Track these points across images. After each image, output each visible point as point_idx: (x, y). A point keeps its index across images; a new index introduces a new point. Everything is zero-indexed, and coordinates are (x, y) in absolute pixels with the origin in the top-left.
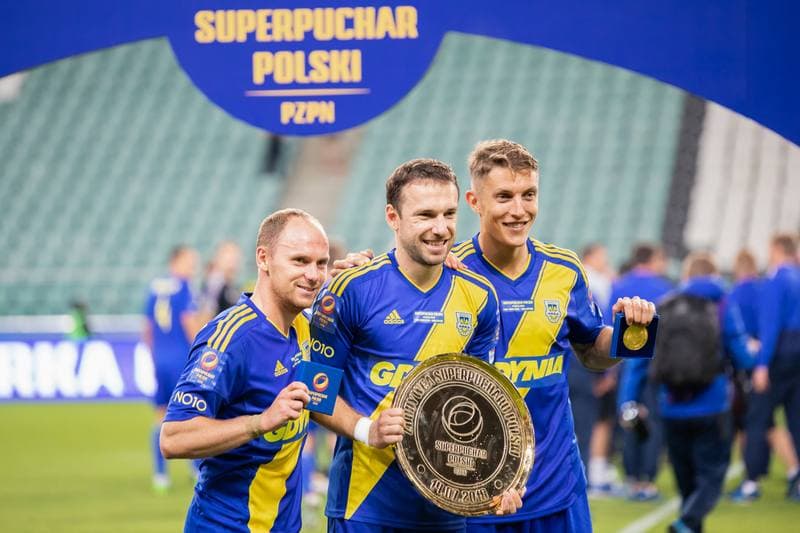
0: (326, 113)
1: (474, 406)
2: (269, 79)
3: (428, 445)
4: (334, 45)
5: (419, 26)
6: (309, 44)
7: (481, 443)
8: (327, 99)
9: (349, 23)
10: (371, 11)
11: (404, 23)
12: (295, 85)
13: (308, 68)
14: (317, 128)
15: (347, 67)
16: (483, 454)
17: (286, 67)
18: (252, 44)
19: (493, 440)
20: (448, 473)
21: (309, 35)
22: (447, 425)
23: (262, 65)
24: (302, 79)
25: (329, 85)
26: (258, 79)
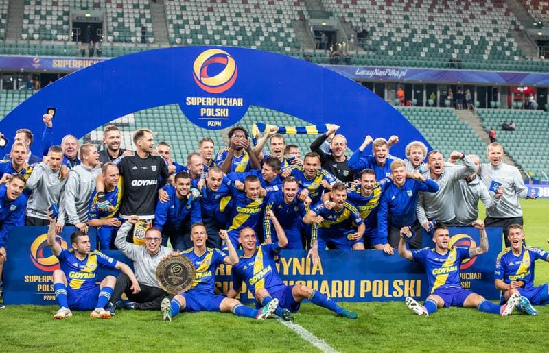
0: (219, 124)
1: (180, 267)
2: (205, 115)
3: (166, 277)
4: (222, 107)
5: (243, 103)
6: (215, 106)
7: (181, 275)
8: (219, 121)
9: (226, 102)
10: (231, 99)
11: (239, 102)
12: (211, 117)
13: (215, 113)
14: (217, 128)
15: (224, 113)
16: (182, 278)
17: (209, 112)
18: (201, 106)
19: (185, 274)
20: (171, 283)
21: (215, 104)
22: (172, 272)
23: (203, 111)
24: (213, 115)
25: (220, 117)
26: (202, 115)
